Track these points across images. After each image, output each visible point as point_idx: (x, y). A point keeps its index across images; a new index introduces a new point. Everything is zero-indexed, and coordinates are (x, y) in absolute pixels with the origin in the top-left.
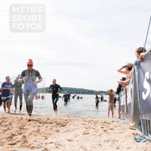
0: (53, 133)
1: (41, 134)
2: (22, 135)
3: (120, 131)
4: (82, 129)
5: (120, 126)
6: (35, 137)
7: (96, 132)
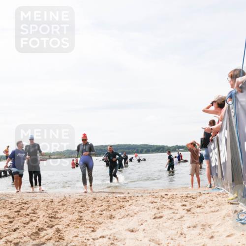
0: (104, 221)
1: (84, 224)
2: (54, 228)
3: (213, 209)
4: (152, 211)
5: (212, 201)
6: (76, 230)
7: (174, 213)
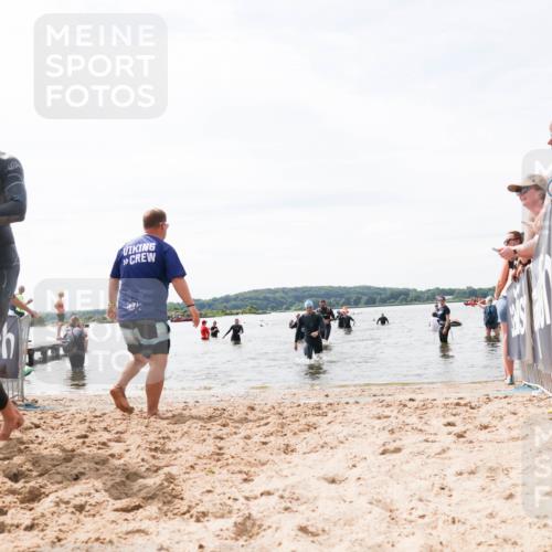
0: (271, 457)
1: (228, 464)
2: (161, 473)
3: (514, 433)
4: (377, 437)
5: (515, 414)
6: (209, 477)
7: (426, 441)
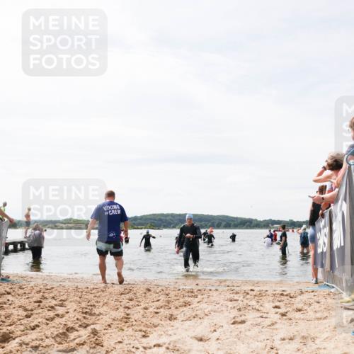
1: (132, 325)
2: (89, 329)
3: (318, 315)
4: (230, 313)
5: (318, 303)
6: (120, 333)
7: (262, 317)
